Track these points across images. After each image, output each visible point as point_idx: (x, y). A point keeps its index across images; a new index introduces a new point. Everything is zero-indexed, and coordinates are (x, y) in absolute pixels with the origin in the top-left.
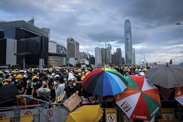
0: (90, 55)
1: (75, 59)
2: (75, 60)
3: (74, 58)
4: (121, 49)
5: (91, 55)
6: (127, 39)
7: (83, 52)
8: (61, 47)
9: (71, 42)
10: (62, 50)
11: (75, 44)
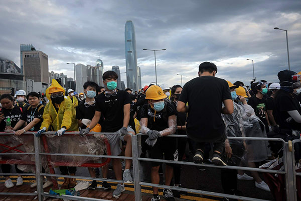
0: (66, 77)
1: (43, 84)
2: (43, 87)
3: (41, 83)
4: (119, 68)
5: (68, 77)
6: (130, 52)
7: (52, 72)
8: (7, 61)
9: (31, 53)
10: (10, 67)
11: (41, 57)
